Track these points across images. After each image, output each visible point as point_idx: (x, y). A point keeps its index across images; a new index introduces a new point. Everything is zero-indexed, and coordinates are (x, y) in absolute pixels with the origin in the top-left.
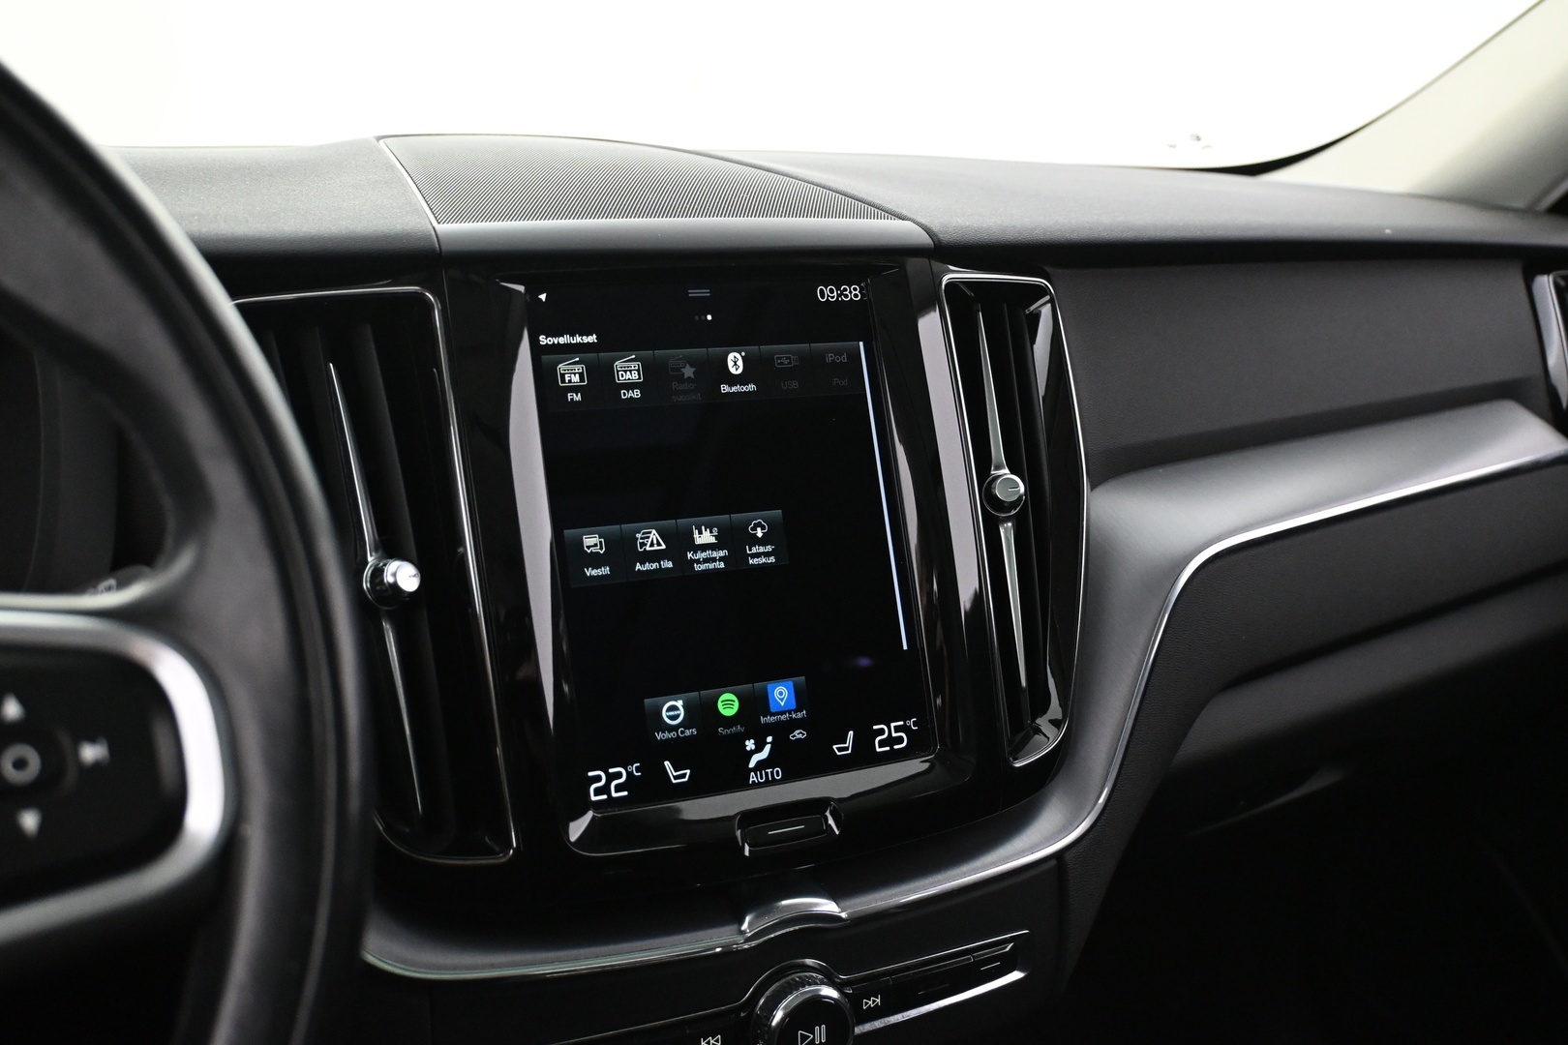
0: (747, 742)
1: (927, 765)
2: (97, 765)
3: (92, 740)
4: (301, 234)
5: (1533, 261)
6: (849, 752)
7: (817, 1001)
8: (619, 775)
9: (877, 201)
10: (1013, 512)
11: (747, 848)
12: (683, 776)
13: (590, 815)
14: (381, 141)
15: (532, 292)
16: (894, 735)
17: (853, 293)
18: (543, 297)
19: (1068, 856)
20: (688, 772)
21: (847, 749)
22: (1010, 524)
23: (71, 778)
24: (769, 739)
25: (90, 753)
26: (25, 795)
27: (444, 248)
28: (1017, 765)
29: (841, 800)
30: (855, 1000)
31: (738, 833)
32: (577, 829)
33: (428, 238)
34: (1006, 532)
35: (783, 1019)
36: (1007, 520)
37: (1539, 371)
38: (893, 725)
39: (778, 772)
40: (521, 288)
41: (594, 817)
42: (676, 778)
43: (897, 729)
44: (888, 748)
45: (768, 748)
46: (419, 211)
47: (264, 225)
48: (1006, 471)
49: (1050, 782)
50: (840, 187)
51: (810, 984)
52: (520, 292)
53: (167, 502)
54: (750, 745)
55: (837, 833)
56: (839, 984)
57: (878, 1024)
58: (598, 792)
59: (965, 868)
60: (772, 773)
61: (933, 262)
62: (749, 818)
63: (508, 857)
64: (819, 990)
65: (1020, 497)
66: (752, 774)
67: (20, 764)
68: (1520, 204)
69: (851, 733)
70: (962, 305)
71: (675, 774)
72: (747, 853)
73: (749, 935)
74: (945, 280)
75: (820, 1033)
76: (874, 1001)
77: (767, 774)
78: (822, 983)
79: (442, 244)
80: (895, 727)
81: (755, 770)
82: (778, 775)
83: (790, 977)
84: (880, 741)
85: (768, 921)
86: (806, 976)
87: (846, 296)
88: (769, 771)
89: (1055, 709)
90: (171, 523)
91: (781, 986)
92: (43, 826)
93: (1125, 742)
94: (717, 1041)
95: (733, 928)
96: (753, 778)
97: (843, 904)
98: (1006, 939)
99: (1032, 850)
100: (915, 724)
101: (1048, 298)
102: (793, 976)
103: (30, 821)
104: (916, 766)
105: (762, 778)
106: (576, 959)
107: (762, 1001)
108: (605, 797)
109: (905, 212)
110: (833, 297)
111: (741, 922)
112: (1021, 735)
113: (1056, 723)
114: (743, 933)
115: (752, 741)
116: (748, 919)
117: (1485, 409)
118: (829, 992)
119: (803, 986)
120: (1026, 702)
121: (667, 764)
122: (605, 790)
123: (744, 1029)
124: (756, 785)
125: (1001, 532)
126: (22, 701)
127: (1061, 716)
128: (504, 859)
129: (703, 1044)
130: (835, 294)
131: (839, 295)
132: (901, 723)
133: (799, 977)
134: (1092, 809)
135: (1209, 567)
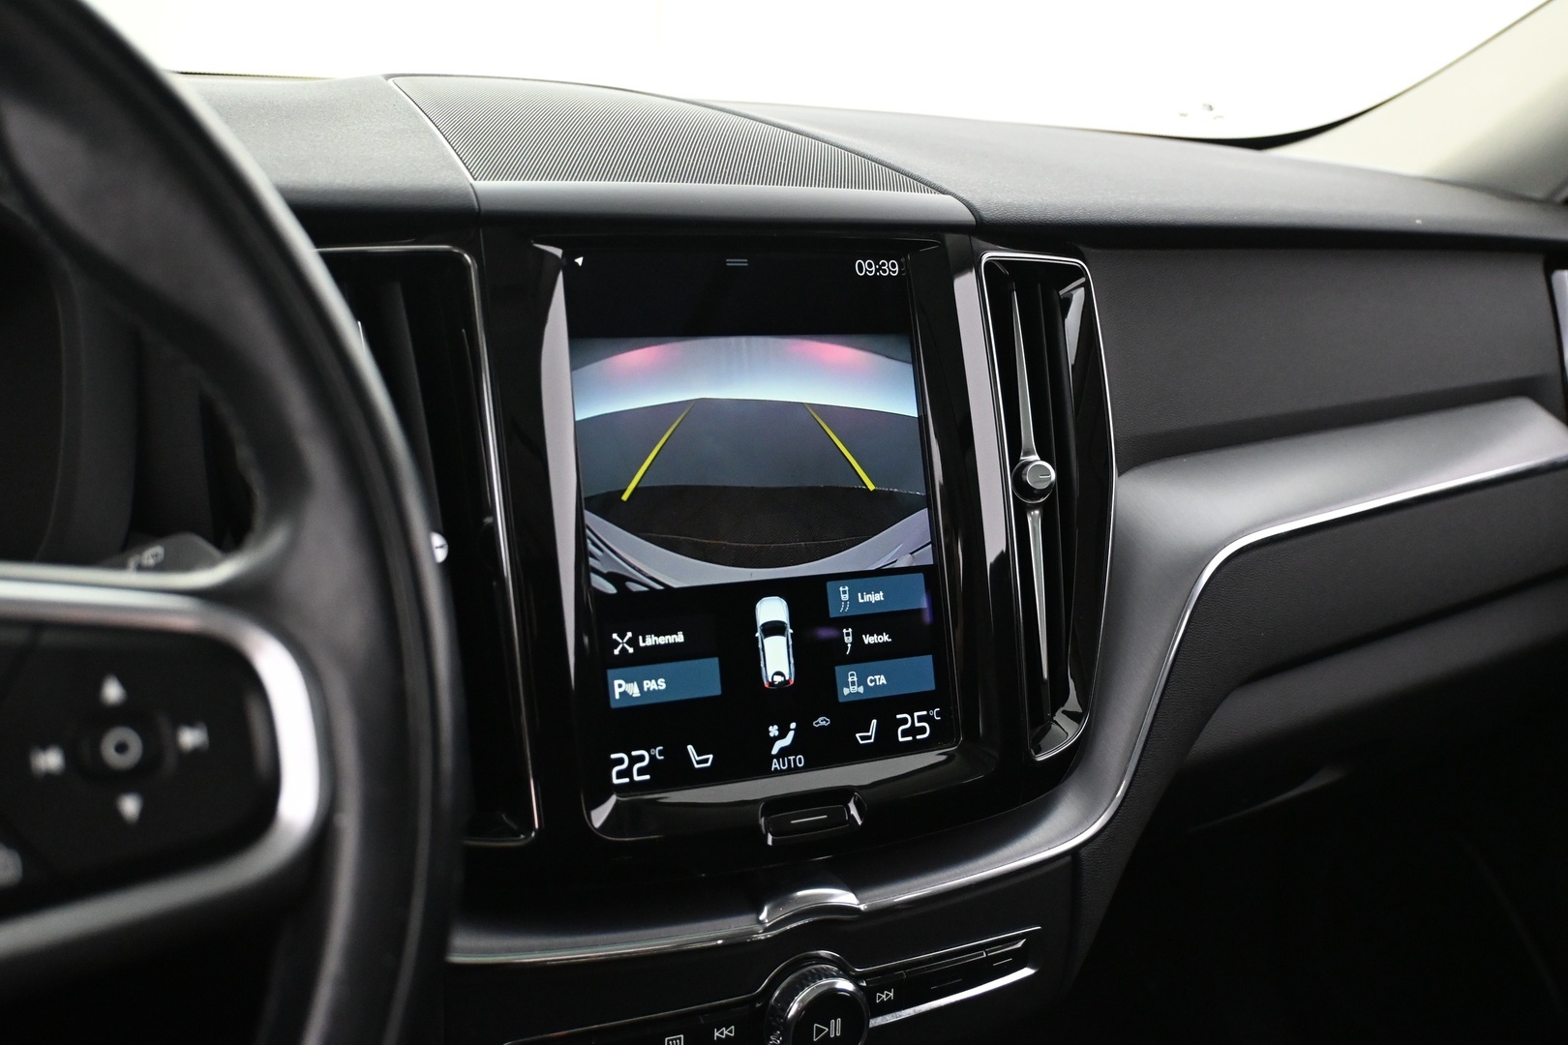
0: (771, 728)
1: (942, 757)
2: (196, 752)
3: (191, 724)
4: (335, 186)
6: (872, 741)
7: (833, 994)
8: (641, 758)
9: (916, 173)
10: (1042, 500)
11: (770, 838)
12: (706, 761)
13: (613, 799)
14: (390, 80)
15: (569, 256)
16: (917, 724)
17: (891, 268)
18: (579, 261)
19: (1083, 852)
20: (711, 757)
21: (869, 738)
22: (1037, 512)
23: (170, 762)
24: (793, 725)
25: (190, 738)
26: (126, 780)
27: (482, 208)
28: (1039, 759)
29: (863, 788)
30: (870, 993)
31: (762, 821)
32: (599, 816)
33: (466, 193)
34: (1034, 519)
35: (798, 1013)
36: (1035, 507)
37: (1555, 367)
38: (916, 714)
39: (800, 760)
40: (558, 252)
41: (617, 801)
42: (698, 762)
43: (921, 718)
44: (910, 738)
45: (791, 734)
46: (453, 166)
47: (296, 174)
48: (1036, 457)
49: (1067, 777)
51: (827, 977)
52: (555, 257)
53: (255, 479)
54: (774, 731)
55: (860, 822)
56: (853, 976)
57: (890, 1018)
58: (620, 775)
59: (982, 862)
60: (795, 760)
61: (972, 238)
62: (776, 805)
63: (529, 840)
64: (834, 983)
65: (1051, 485)
66: (775, 760)
67: (121, 748)
68: (1539, 194)
69: (874, 722)
70: (999, 284)
71: (698, 758)
72: (770, 842)
73: (768, 925)
74: (985, 258)
75: (835, 1028)
76: (887, 995)
77: (789, 761)
78: (839, 976)
79: (481, 203)
80: (918, 717)
81: (777, 756)
82: (800, 763)
83: (806, 969)
84: (903, 731)
85: (783, 913)
86: (823, 969)
87: (884, 271)
88: (792, 758)
89: (1073, 703)
90: (261, 501)
91: (796, 978)
92: (144, 811)
93: (1144, 739)
94: (731, 1032)
95: (751, 917)
96: (775, 765)
97: (860, 896)
98: (1017, 938)
99: (1049, 843)
100: (938, 714)
101: (1083, 280)
102: (809, 968)
103: (130, 806)
104: (931, 758)
105: (784, 765)
106: (595, 945)
107: (777, 993)
108: (627, 780)
109: (945, 186)
110: (871, 272)
111: (759, 911)
112: (1039, 728)
113: (1075, 717)
114: (761, 923)
115: (776, 727)
116: (766, 909)
117: (1502, 406)
118: (844, 985)
119: (821, 979)
120: (1046, 694)
121: (690, 748)
122: (627, 773)
123: (759, 1019)
124: (779, 773)
125: (1029, 519)
126: (124, 683)
127: (1080, 711)
128: (526, 841)
129: (716, 1034)
130: (873, 268)
131: (877, 270)
132: (925, 713)
133: (815, 969)
134: (1110, 804)
135: (1233, 562)
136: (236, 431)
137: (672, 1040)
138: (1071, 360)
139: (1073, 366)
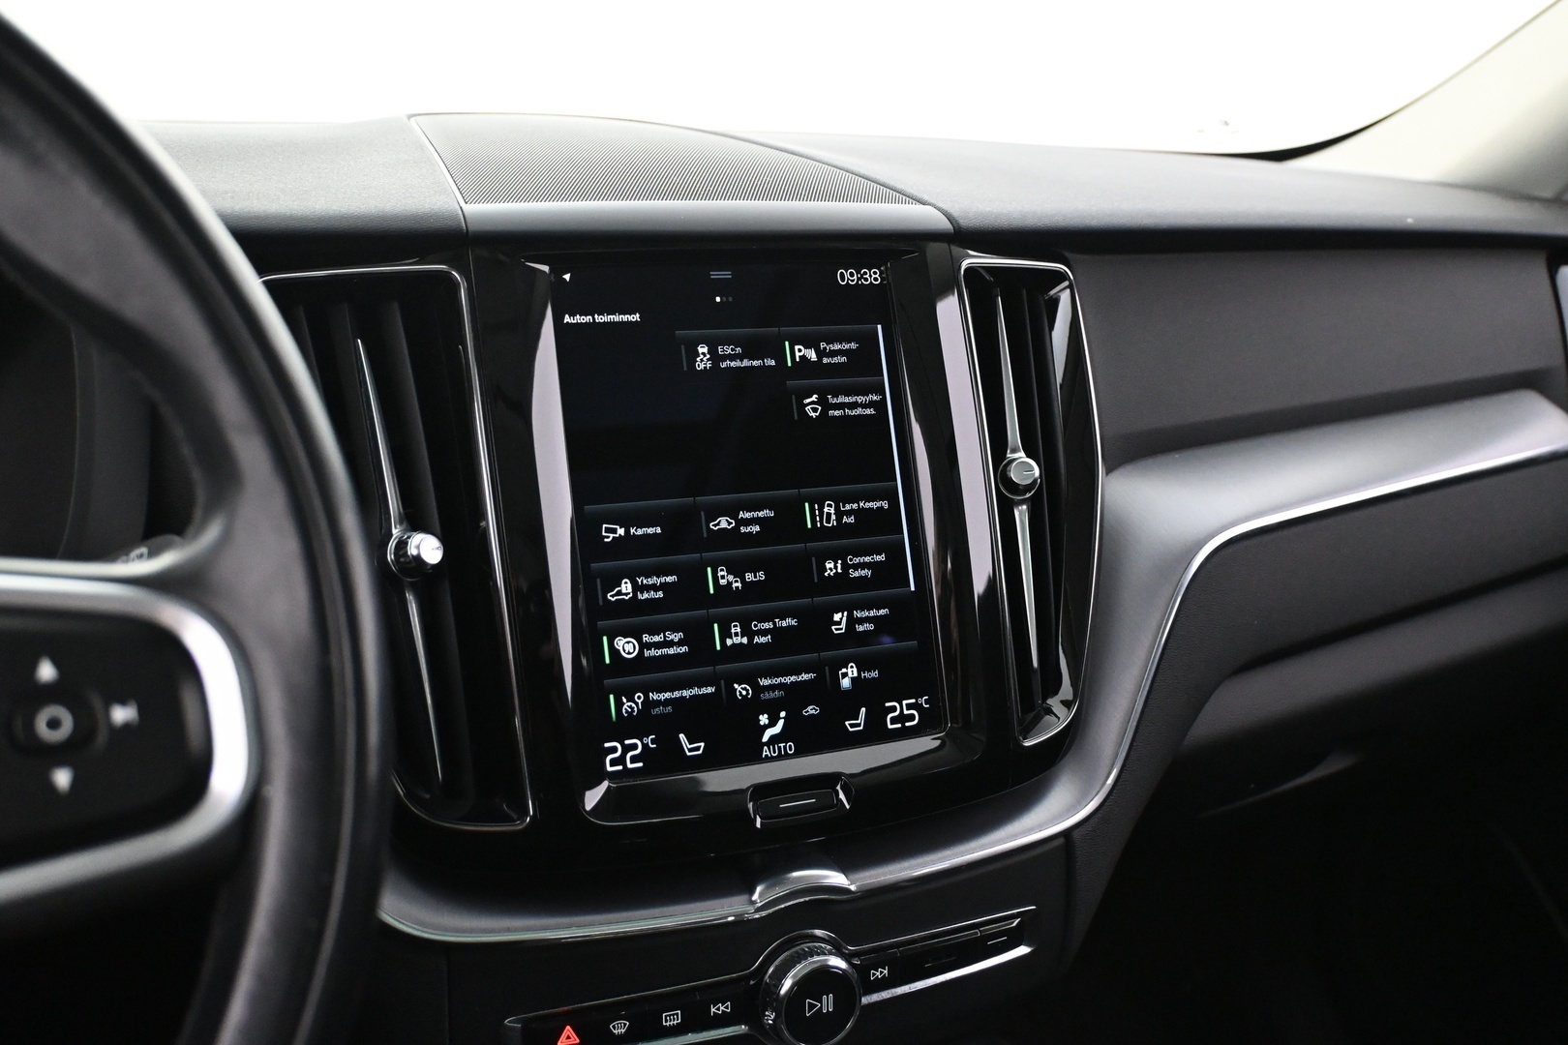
0: (761, 717)
1: (938, 742)
2: (127, 727)
3: (123, 702)
4: (331, 212)
5: (1557, 251)
6: (861, 728)
7: (825, 971)
8: (634, 747)
9: (899, 186)
10: (1028, 495)
11: (759, 820)
12: (698, 749)
13: (605, 784)
14: (413, 119)
15: (557, 272)
16: (906, 712)
17: (873, 277)
18: (567, 277)
19: (1076, 834)
20: (702, 744)
21: (859, 725)
22: (1025, 507)
23: (102, 738)
24: (783, 714)
25: (121, 714)
26: (58, 754)
27: (471, 228)
28: (1027, 744)
29: (852, 776)
30: (863, 971)
31: (750, 805)
32: (592, 798)
33: (455, 217)
34: (1021, 515)
35: (791, 988)
36: (1022, 502)
37: (1560, 361)
38: (905, 702)
39: (791, 747)
40: (546, 268)
41: (609, 787)
42: (690, 750)
43: (909, 707)
44: (899, 725)
45: (781, 723)
46: (448, 192)
47: (296, 203)
48: (1022, 454)
49: (1061, 759)
50: (863, 171)
51: (818, 954)
52: (545, 272)
53: (196, 474)
54: (764, 719)
55: (848, 807)
56: (846, 954)
57: (886, 995)
58: (613, 763)
59: (973, 844)
60: (785, 747)
61: (952, 247)
62: (761, 791)
63: (525, 824)
64: (827, 960)
65: (1035, 481)
66: (765, 748)
67: (54, 724)
68: (1548, 194)
69: (863, 710)
70: (981, 289)
71: (689, 747)
72: (758, 825)
73: (760, 905)
74: (965, 264)
75: (827, 1004)
77: (779, 748)
78: (831, 953)
79: (469, 226)
80: (907, 705)
81: (768, 744)
82: (791, 750)
83: (799, 947)
84: (892, 718)
85: (780, 891)
86: (815, 947)
87: (866, 280)
88: (782, 745)
89: (1066, 690)
90: (201, 496)
91: (791, 956)
92: (75, 783)
93: (1135, 724)
94: (727, 1008)
95: (744, 898)
96: (766, 752)
97: (851, 877)
98: (1012, 915)
99: (1041, 827)
100: (926, 702)
102: (802, 946)
103: (62, 778)
104: (927, 743)
105: (774, 753)
106: (592, 925)
107: (772, 969)
108: (620, 768)
109: (926, 197)
110: (853, 281)
111: (752, 892)
112: (1032, 715)
113: (1067, 704)
114: (753, 903)
115: (766, 716)
116: (759, 889)
118: (837, 962)
119: (812, 956)
120: (1037, 682)
121: (682, 736)
122: (620, 760)
123: (752, 998)
124: (769, 759)
125: (1015, 515)
126: (57, 664)
127: (1073, 697)
128: (520, 827)
129: (713, 1010)
130: (855, 277)
131: (859, 279)
132: (913, 701)
133: (808, 948)
134: (1101, 789)
135: (1223, 553)
136: (178, 431)
137: (670, 1016)
138: (1059, 378)
139: (1061, 383)
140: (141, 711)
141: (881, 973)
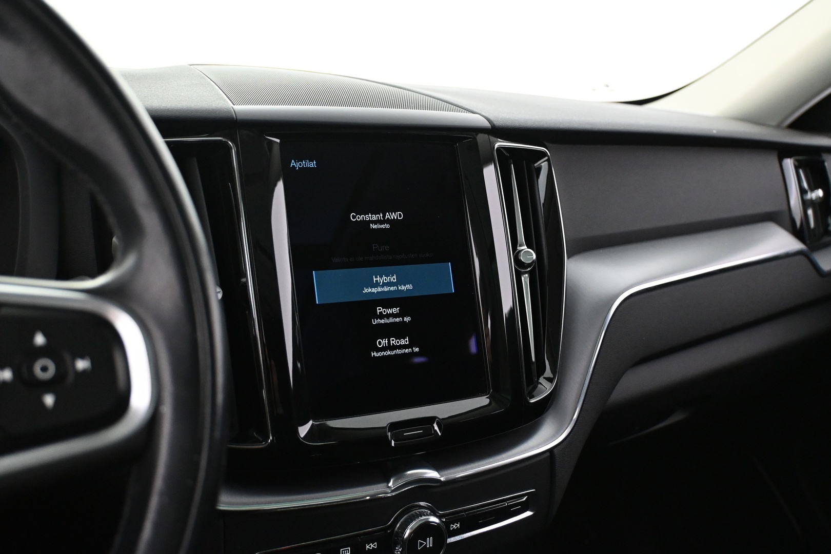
1: (488, 401)
2: (84, 372)
3: (82, 357)
5: (783, 151)
7: (428, 524)
9: (460, 104)
10: (529, 269)
11: (393, 442)
13: (311, 422)
14: (192, 66)
15: (284, 143)
19: (555, 450)
22: (527, 275)
23: (71, 377)
25: (82, 365)
26: (47, 386)
27: (238, 118)
28: (532, 401)
29: (441, 419)
30: (447, 524)
31: (388, 435)
32: (303, 430)
33: (229, 112)
34: (525, 279)
35: (410, 534)
36: (526, 273)
37: (785, 207)
40: (278, 141)
41: (313, 424)
48: (525, 247)
49: (547, 411)
51: (425, 515)
55: (440, 434)
56: (438, 515)
57: (458, 538)
59: (504, 455)
61: (490, 136)
62: (394, 426)
63: (267, 444)
64: (428, 518)
65: (533, 261)
67: (44, 369)
68: (774, 122)
70: (505, 160)
72: (393, 445)
73: (393, 489)
74: (496, 146)
75: (429, 542)
78: (431, 515)
83: (413, 512)
85: (401, 482)
86: (422, 511)
89: (548, 373)
91: (409, 517)
92: (56, 403)
94: (375, 546)
95: (385, 484)
97: (441, 473)
98: (523, 495)
99: (538, 446)
101: (546, 158)
102: (415, 511)
103: (49, 400)
106: (303, 500)
107: (398, 525)
109: (475, 110)
111: (389, 482)
112: (532, 386)
113: (550, 380)
114: (389, 487)
116: (392, 480)
117: (760, 226)
118: (434, 519)
119: (421, 516)
120: (534, 369)
123: (389, 539)
125: (523, 278)
126: (45, 335)
127: (552, 376)
128: (265, 446)
129: (367, 547)
133: (419, 512)
134: (569, 424)
135: (627, 301)
136: (107, 209)
137: (344, 550)
138: (542, 201)
139: (543, 204)
140: (92, 363)
141: (456, 526)
